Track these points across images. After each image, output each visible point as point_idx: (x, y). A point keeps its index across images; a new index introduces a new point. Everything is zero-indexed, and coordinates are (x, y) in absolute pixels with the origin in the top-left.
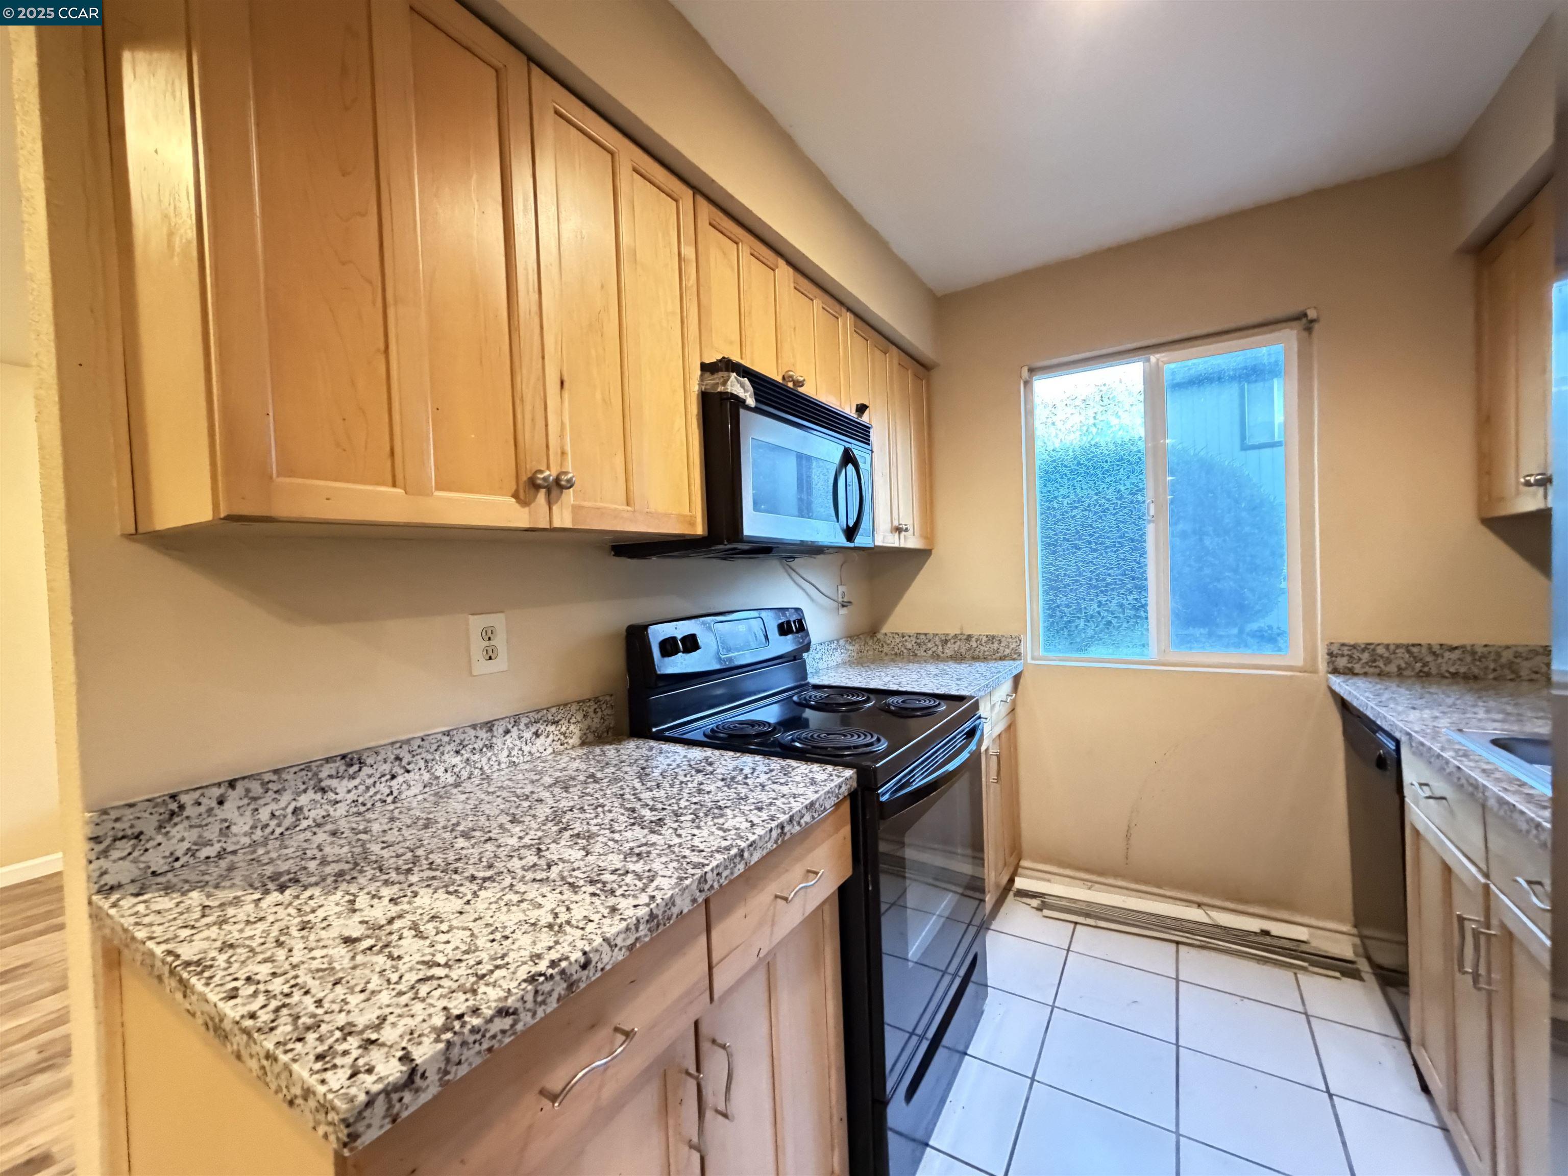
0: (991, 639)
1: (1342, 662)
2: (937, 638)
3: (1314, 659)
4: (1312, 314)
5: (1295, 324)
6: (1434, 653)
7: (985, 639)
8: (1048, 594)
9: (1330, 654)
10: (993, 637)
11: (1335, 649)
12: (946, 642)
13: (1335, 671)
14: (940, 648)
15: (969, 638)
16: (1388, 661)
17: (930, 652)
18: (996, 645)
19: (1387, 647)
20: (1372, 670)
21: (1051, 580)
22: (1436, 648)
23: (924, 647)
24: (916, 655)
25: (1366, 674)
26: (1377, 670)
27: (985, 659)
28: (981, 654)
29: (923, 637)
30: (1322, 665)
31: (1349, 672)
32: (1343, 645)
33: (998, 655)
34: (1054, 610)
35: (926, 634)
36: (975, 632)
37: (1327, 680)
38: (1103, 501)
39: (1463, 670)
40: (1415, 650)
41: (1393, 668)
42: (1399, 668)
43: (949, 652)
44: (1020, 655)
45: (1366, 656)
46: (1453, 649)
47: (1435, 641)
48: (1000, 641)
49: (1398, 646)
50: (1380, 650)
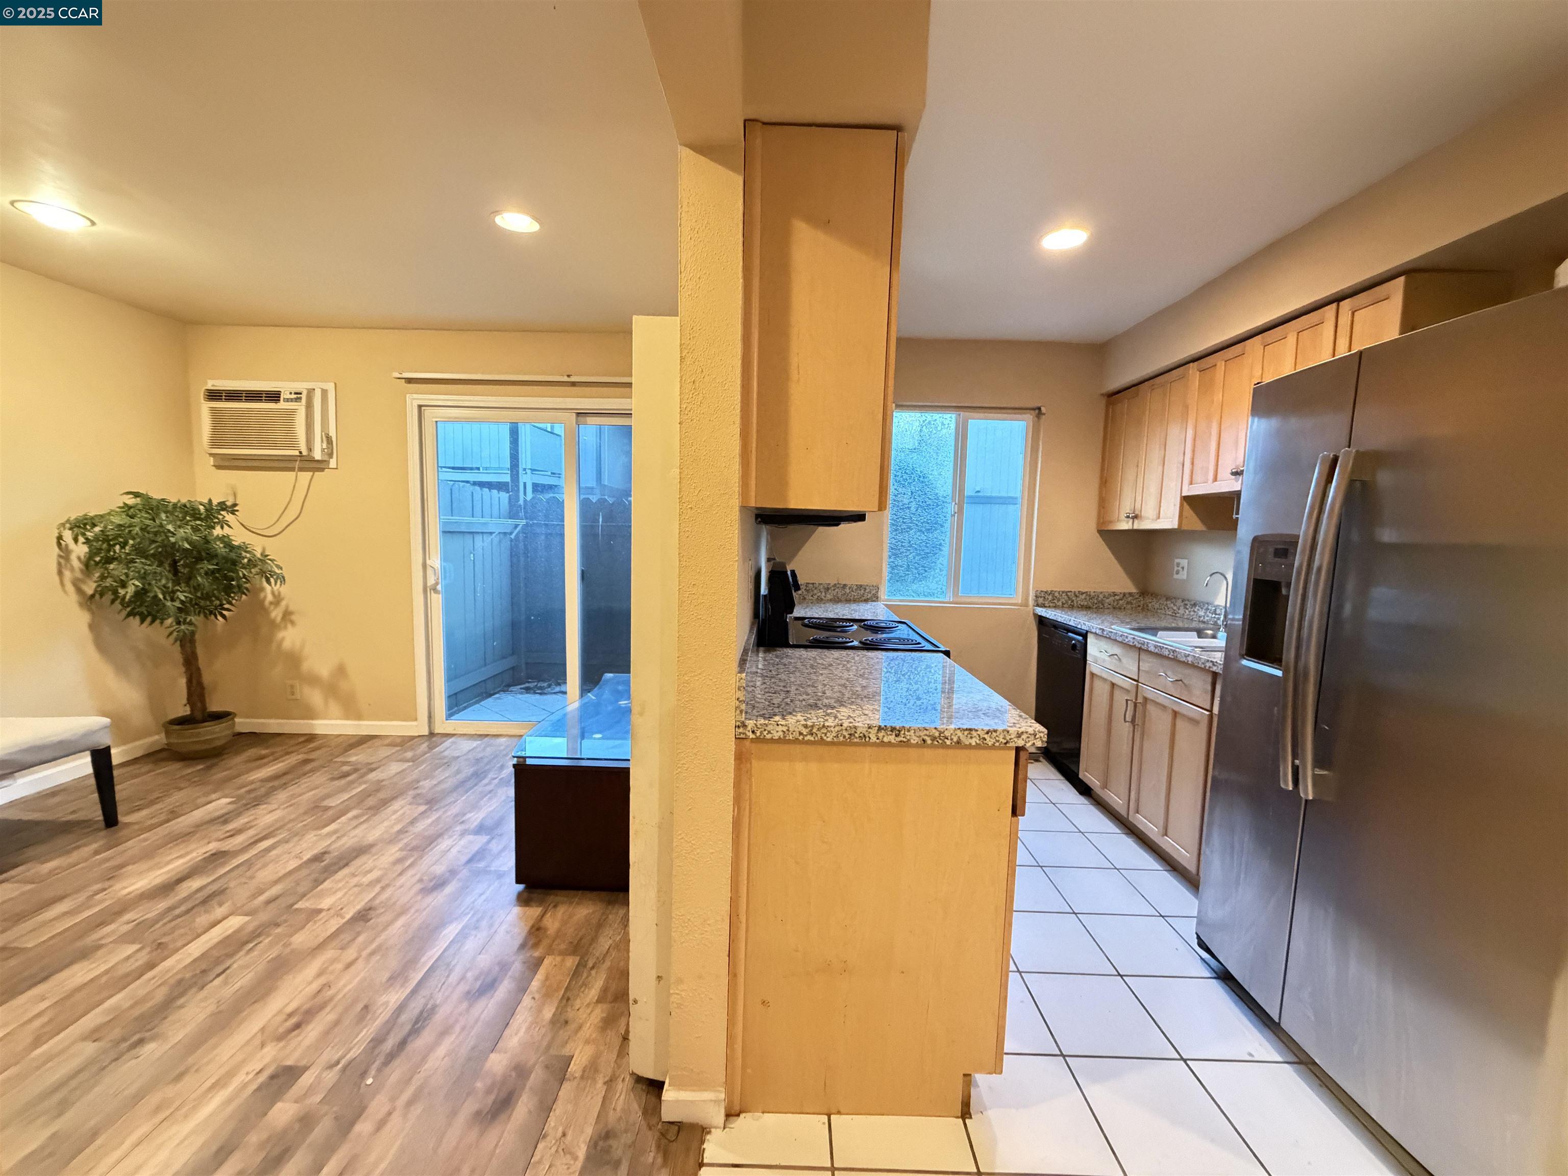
0: (860, 587)
1: (1041, 600)
2: (822, 587)
3: (1027, 599)
4: (1043, 409)
5: (1032, 412)
6: (1076, 596)
7: (855, 587)
8: (890, 558)
9: (1036, 597)
10: (861, 586)
11: (1039, 595)
12: (828, 589)
13: (1038, 605)
14: (823, 594)
15: (845, 585)
16: (1059, 600)
17: (816, 597)
18: (862, 591)
19: (1059, 592)
20: (1051, 605)
21: (892, 549)
22: (1077, 593)
23: (812, 593)
24: (805, 599)
25: (1049, 607)
26: (1054, 605)
27: (855, 601)
28: (852, 598)
29: (811, 586)
30: (1031, 602)
31: (1043, 606)
32: (1042, 591)
33: (864, 598)
34: (893, 569)
35: (813, 584)
36: (849, 583)
37: (1034, 610)
38: (927, 500)
39: (1086, 603)
40: (1069, 594)
41: (1060, 603)
42: (1063, 604)
43: (829, 597)
44: (877, 598)
45: (1050, 598)
46: (1083, 593)
47: (1077, 590)
48: (865, 589)
49: (1063, 592)
50: (1057, 594)
